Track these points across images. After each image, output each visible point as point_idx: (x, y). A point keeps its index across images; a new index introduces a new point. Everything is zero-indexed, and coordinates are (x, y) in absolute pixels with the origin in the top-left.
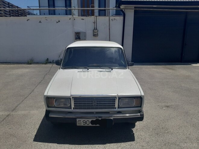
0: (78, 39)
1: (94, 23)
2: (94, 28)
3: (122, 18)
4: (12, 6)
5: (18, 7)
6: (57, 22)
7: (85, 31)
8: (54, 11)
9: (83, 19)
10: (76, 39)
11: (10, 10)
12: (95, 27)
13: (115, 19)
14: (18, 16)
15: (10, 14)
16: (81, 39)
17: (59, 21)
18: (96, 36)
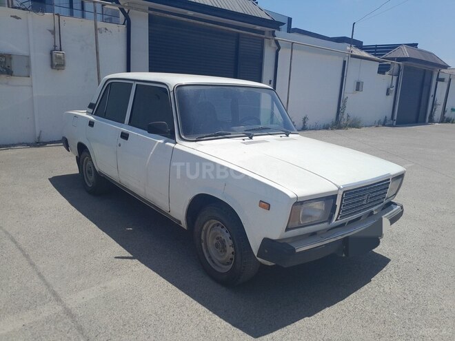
1: (53, 32)
2: (55, 46)
3: (123, 28)
7: (26, 53)
9: (15, 17)
13: (106, 29)
18: (58, 69)
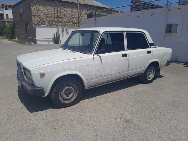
4: (153, 5)
6: (152, 15)
9: (179, 9)
10: (166, 32)
16: (172, 32)
17: (154, 14)
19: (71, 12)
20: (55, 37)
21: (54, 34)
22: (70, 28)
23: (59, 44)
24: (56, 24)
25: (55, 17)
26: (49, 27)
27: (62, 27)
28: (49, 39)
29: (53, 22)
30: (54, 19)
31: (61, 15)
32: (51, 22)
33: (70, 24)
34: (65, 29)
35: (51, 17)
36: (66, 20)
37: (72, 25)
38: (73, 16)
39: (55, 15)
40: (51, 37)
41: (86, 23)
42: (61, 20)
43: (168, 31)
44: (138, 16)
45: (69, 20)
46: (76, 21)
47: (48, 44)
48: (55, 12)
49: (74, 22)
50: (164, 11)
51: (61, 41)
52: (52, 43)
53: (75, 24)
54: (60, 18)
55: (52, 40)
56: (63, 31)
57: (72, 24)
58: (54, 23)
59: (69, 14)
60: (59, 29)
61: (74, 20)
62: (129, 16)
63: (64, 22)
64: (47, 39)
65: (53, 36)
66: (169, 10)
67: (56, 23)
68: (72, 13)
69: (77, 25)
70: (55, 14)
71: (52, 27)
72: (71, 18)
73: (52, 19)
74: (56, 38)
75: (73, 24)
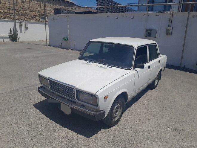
0: (148, 36)
1: (170, 19)
4: (115, 3)
5: (120, 4)
6: (132, 19)
8: (153, 6)
9: (158, 16)
10: (146, 36)
11: (112, 7)
12: (170, 24)
14: (119, 13)
15: (111, 11)
16: (151, 36)
17: (134, 18)
18: (169, 35)
19: (29, 4)
20: (11, 33)
21: (10, 29)
22: (29, 23)
23: (17, 41)
24: (11, 17)
25: (9, 9)
26: (3, 21)
27: (19, 21)
28: (4, 36)
29: (7, 14)
30: (9, 12)
31: (17, 7)
32: (5, 14)
33: (28, 17)
34: (23, 23)
35: (4, 8)
36: (24, 12)
37: (31, 19)
38: (32, 9)
39: (9, 6)
40: (7, 33)
41: (54, 19)
42: (17, 13)
43: (147, 35)
44: (117, 18)
45: (28, 12)
46: (36, 15)
47: (3, 41)
48: (9, 2)
49: (33, 15)
50: (144, 16)
51: (19, 38)
52: (8, 40)
53: (34, 17)
54: (16, 10)
55: (8, 36)
56: (21, 26)
57: (30, 17)
58: (9, 16)
59: (27, 6)
60: (16, 23)
61: (33, 13)
62: (107, 17)
63: (22, 15)
64: (2, 36)
65: (9, 32)
66: (149, 16)
67: (10, 15)
68: (31, 5)
69: (36, 19)
70: (9, 4)
71: (7, 21)
72: (29, 10)
73: (6, 11)
74: (13, 34)
75: (32, 17)
